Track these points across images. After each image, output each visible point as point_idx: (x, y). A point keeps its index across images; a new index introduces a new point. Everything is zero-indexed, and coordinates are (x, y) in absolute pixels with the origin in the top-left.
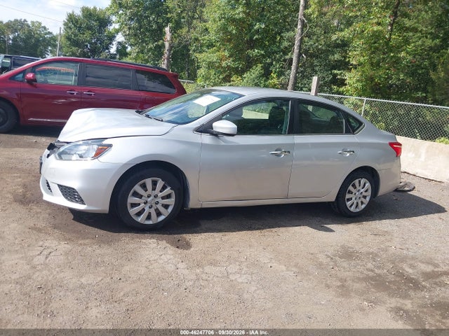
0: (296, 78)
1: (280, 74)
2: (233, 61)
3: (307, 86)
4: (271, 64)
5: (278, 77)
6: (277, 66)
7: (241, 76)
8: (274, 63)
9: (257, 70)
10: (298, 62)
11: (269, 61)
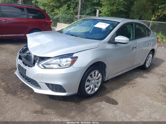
0: (81, 10)
1: (74, 9)
2: (55, 3)
3: (85, 13)
4: (70, 4)
5: (73, 10)
6: (73, 5)
7: (58, 9)
8: (71, 4)
9: (65, 7)
10: (81, 3)
11: (69, 3)
